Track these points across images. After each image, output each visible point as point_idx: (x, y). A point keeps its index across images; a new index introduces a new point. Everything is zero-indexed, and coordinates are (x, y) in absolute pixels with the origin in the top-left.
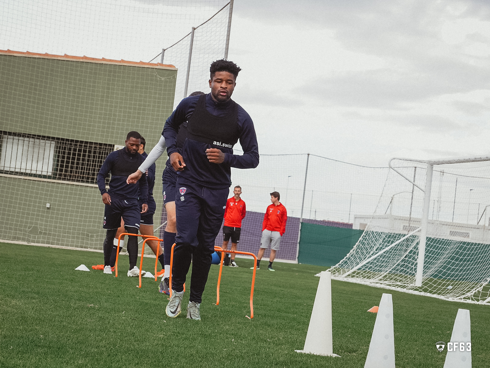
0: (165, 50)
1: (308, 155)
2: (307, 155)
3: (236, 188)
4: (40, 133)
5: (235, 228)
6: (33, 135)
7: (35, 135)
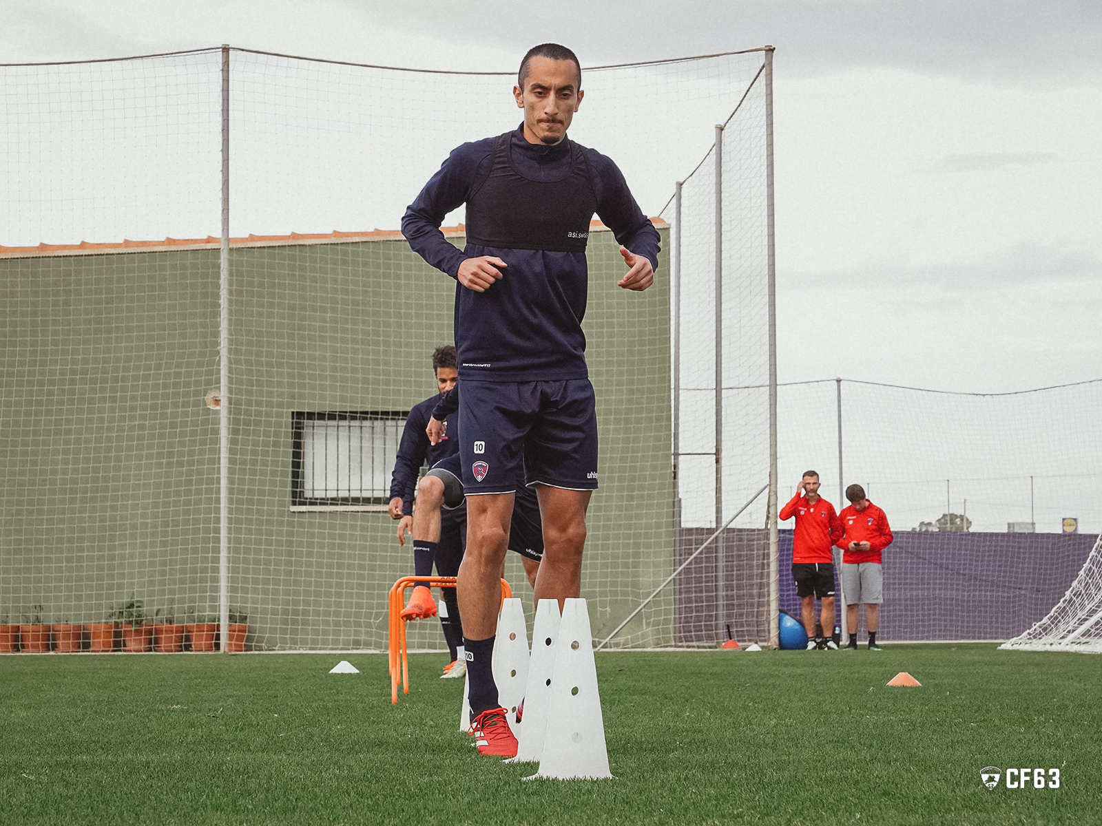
0: (681, 184)
1: (839, 381)
2: (835, 383)
3: (806, 477)
4: (376, 406)
5: (817, 565)
6: (361, 413)
7: (366, 413)
